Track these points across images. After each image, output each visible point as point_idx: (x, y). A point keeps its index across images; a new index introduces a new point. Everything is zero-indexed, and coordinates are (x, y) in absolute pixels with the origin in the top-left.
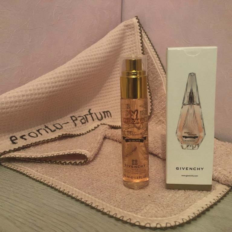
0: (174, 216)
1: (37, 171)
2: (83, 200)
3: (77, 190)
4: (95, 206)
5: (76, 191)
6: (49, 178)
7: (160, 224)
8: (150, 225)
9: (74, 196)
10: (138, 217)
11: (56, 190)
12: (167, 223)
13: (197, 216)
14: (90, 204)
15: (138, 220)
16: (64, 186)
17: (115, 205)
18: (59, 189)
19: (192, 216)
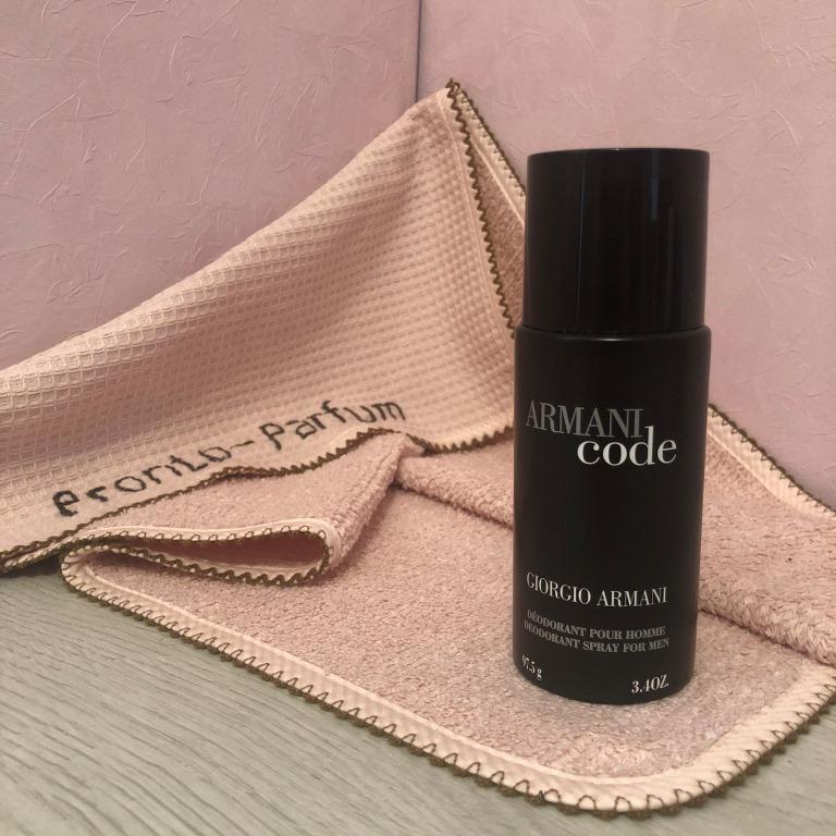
0: (670, 772)
1: (197, 611)
2: (362, 716)
3: (340, 680)
4: (405, 737)
5: (335, 684)
6: (238, 634)
7: (627, 798)
8: (594, 801)
9: (329, 701)
10: (555, 777)
11: (268, 678)
12: (648, 796)
13: (747, 771)
14: (388, 731)
15: (555, 786)
16: (293, 664)
17: (470, 732)
18: (276, 676)
19: (729, 771)
